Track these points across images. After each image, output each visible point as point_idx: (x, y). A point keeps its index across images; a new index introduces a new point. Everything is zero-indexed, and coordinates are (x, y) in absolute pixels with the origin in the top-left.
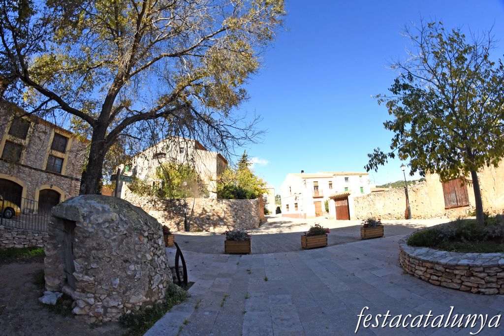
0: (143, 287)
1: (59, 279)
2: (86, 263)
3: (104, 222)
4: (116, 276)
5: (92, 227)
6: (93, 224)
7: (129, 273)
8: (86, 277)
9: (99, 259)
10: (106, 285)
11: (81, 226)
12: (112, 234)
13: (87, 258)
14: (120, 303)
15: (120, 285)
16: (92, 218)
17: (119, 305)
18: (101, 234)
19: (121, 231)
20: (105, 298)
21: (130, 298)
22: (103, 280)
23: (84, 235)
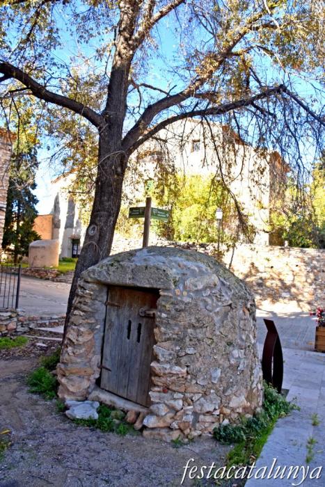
0: (245, 384)
1: (89, 380)
2: (178, 348)
3: (205, 288)
4: (217, 365)
5: (189, 296)
6: (189, 292)
7: (233, 362)
8: (177, 368)
9: (199, 340)
10: (204, 379)
11: (170, 295)
12: (214, 304)
13: (180, 340)
14: (217, 408)
15: (221, 380)
16: (187, 282)
17: (215, 409)
18: (201, 305)
19: (226, 300)
20: (198, 399)
21: (230, 400)
22: (200, 371)
23: (177, 307)
